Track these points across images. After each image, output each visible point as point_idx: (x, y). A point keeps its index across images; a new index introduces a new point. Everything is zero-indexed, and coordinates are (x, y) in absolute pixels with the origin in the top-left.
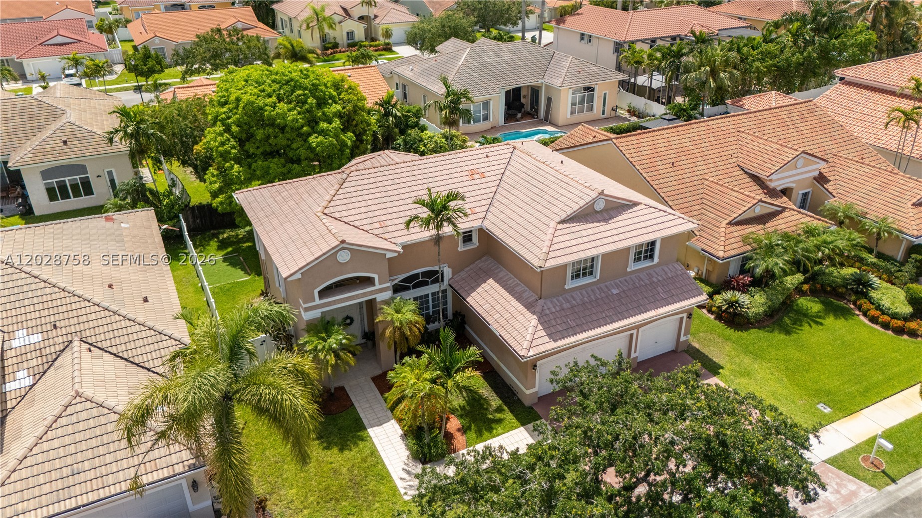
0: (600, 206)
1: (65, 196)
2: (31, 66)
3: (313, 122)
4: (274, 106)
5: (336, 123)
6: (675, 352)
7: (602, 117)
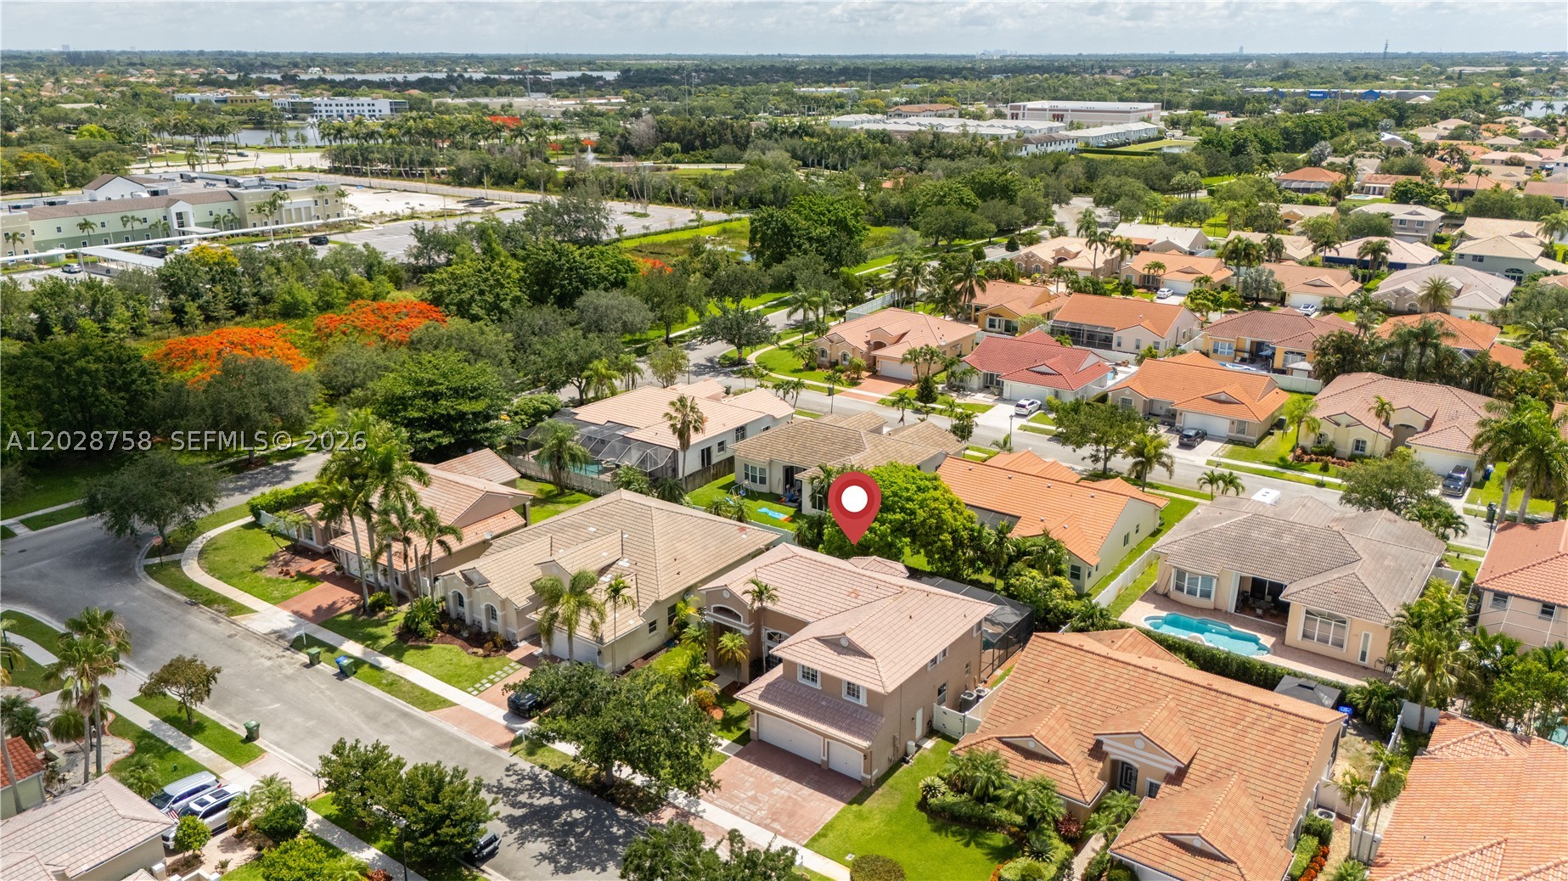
0: (843, 642)
2: (1010, 387)
6: (859, 782)
7: (1359, 662)
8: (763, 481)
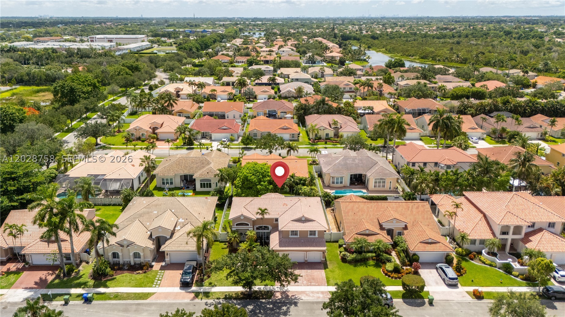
0: (303, 219)
1: (204, 187)
2: (214, 136)
3: (260, 181)
4: (251, 176)
5: (266, 183)
6: (320, 262)
7: (389, 190)
8: (172, 183)
